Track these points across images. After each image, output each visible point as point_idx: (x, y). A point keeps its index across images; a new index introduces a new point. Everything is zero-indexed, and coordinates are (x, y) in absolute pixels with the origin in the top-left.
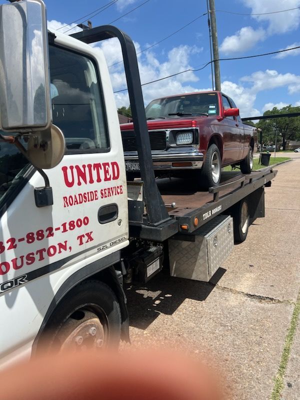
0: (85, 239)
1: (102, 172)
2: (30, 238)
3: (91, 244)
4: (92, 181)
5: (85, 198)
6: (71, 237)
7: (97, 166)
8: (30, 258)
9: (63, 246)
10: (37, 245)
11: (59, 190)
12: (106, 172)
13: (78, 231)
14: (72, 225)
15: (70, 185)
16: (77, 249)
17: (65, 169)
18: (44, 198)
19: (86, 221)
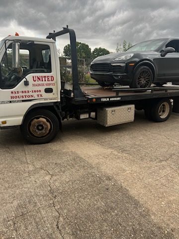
0: (39, 96)
1: (46, 79)
2: (23, 92)
3: (41, 98)
4: (42, 81)
5: (39, 85)
6: (35, 94)
7: (45, 77)
8: (23, 97)
9: (32, 96)
10: (24, 94)
11: (31, 82)
12: (48, 79)
13: (37, 93)
14: (35, 91)
15: (35, 81)
16: (36, 98)
17: (33, 77)
18: (26, 83)
19: (40, 91)
